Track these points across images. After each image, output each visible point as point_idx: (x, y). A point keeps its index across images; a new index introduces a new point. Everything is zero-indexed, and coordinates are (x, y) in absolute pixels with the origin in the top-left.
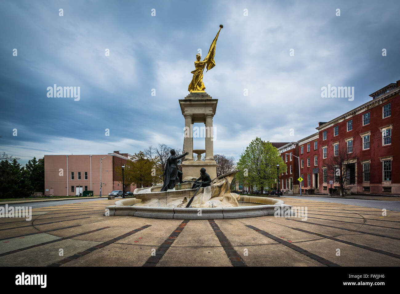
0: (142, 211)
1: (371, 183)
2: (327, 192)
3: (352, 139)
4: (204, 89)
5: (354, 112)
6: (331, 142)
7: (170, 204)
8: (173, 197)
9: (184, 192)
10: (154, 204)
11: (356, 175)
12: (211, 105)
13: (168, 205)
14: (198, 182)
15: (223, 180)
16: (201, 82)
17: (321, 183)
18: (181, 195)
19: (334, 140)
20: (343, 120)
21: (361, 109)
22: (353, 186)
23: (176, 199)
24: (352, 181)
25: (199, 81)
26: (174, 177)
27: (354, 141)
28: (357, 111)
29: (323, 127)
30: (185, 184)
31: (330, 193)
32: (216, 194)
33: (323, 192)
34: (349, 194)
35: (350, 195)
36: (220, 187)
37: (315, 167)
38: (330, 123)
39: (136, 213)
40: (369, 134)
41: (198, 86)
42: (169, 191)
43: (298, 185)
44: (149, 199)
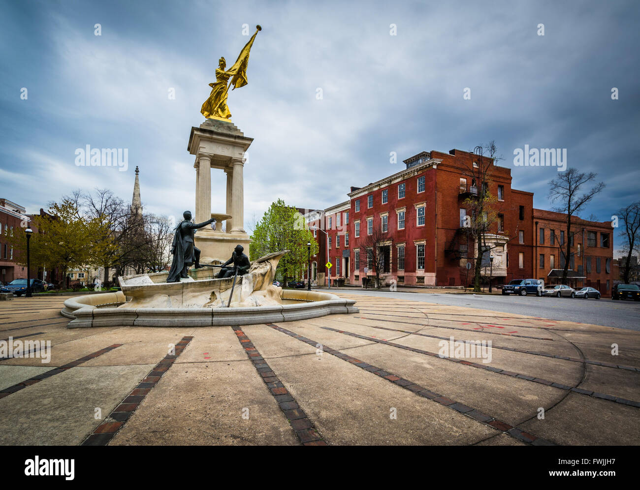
0: (152, 317)
1: (405, 272)
2: (360, 282)
3: (387, 214)
4: (229, 116)
5: (389, 180)
6: (365, 216)
7: (188, 302)
8: (193, 292)
9: (213, 284)
10: (159, 304)
11: (391, 261)
12: (242, 146)
13: (184, 304)
14: (227, 267)
15: (266, 265)
16: (225, 105)
17: (352, 271)
18: (208, 288)
19: (369, 213)
20: (378, 188)
21: (397, 178)
22: (387, 275)
23: (198, 295)
24: (386, 270)
25: (221, 101)
26: (189, 258)
27: (389, 217)
28: (392, 179)
29: (355, 194)
30: (204, 270)
31: (364, 285)
32: (259, 285)
33: (355, 283)
34: (384, 285)
35: (384, 287)
36: (263, 275)
37: (346, 247)
38: (364, 189)
39: (138, 321)
40: (404, 210)
41: (219, 110)
42: (183, 281)
43: (324, 274)
44: (151, 296)
